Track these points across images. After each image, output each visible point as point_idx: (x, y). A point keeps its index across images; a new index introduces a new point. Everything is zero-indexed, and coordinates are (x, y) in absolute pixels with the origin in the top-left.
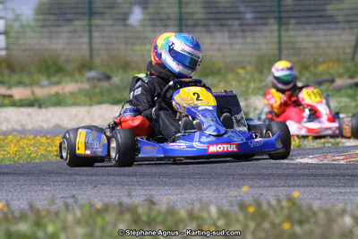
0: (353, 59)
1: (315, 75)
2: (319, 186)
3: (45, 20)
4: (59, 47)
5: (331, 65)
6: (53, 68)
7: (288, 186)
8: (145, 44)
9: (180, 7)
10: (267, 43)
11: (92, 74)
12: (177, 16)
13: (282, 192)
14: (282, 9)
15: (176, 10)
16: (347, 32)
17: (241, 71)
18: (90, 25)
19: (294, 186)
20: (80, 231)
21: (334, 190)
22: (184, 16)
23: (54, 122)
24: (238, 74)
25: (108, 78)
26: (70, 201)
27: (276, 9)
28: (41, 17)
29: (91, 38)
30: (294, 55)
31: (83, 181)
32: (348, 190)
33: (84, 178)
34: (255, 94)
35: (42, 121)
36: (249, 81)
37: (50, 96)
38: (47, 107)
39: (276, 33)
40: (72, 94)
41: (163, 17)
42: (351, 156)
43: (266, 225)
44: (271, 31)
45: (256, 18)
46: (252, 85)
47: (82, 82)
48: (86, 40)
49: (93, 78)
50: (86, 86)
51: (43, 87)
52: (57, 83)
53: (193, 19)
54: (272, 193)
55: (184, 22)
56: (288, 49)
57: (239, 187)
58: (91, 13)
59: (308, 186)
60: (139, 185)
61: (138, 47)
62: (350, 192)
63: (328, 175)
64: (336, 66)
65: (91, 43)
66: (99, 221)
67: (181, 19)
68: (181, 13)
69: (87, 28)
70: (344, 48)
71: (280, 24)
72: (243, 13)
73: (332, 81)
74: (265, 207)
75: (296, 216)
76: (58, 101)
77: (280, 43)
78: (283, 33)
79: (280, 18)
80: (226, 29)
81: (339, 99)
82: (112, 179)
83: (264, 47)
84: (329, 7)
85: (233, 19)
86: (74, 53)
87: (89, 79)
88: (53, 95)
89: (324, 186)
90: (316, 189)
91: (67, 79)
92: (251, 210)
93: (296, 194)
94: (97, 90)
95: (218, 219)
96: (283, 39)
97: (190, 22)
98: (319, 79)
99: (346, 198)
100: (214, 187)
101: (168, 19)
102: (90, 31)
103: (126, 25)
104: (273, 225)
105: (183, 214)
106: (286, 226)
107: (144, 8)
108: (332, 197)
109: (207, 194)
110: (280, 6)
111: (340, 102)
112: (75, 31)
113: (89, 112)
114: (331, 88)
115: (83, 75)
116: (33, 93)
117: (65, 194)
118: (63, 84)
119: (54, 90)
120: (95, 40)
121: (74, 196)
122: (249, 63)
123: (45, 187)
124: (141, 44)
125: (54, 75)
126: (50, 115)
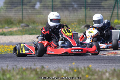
2: (98, 63)
3: (7, 6)
4: (12, 15)
6: (9, 22)
7: (88, 63)
8: (41, 15)
9: (53, 3)
10: (82, 15)
11: (23, 24)
12: (52, 6)
13: (86, 65)
14: (87, 4)
15: (52, 3)
16: (109, 12)
17: (72, 24)
18: (22, 8)
19: (90, 63)
20: (18, 77)
21: (103, 64)
23: (9, 40)
24: (72, 25)
25: (28, 26)
26: (15, 67)
27: (85, 4)
28: (6, 5)
29: (22, 12)
31: (19, 60)
32: (108, 65)
33: (19, 59)
35: (6, 40)
36: (75, 28)
37: (8, 32)
38: (7, 35)
40: (16, 31)
41: (47, 6)
42: (109, 53)
43: (80, 76)
44: (83, 11)
45: (78, 7)
46: (76, 29)
47: (19, 27)
48: (21, 13)
49: (23, 26)
50: (21, 28)
51: (6, 29)
52: (11, 28)
53: (56, 7)
54: (83, 65)
55: (54, 8)
56: (89, 17)
57: (72, 63)
58: (23, 4)
59: (94, 63)
60: (38, 62)
61: (38, 16)
62: (109, 65)
63: (101, 60)
65: (22, 14)
66: (24, 74)
68: (53, 5)
69: (21, 9)
70: (107, 17)
71: (86, 9)
72: (74, 5)
74: (80, 70)
75: (91, 73)
76: (11, 34)
77: (86, 15)
78: (87, 12)
79: (86, 7)
80: (68, 10)
82: (29, 59)
83: (81, 16)
84: (102, 3)
85: (70, 7)
86: (17, 18)
87: (22, 26)
89: (100, 63)
90: (97, 64)
91: (14, 26)
92: (75, 71)
93: (90, 66)
94: (24, 30)
95: (64, 73)
96: (87, 14)
97: (56, 8)
99: (107, 67)
100: (63, 63)
101: (49, 7)
102: (22, 10)
103: (34, 9)
104: (83, 76)
105: (52, 72)
106: (87, 76)
107: (40, 3)
108: (103, 67)
109: (61, 65)
110: (86, 3)
112: (17, 10)
113: (21, 37)
115: (20, 25)
116: (3, 31)
117: (13, 64)
118: (13, 28)
119: (10, 30)
120: (24, 13)
121: (16, 65)
122: (75, 21)
123: (6, 62)
124: (39, 15)
125: (10, 25)
126: (8, 38)
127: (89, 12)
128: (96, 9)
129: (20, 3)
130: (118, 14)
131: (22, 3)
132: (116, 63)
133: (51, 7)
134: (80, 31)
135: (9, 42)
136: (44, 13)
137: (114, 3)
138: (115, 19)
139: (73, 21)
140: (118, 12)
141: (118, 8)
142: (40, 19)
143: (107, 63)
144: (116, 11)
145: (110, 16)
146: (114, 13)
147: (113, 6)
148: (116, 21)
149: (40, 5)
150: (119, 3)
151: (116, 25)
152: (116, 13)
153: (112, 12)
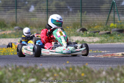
0: (106, 25)
1: (93, 30)
2: (94, 64)
5: (99, 26)
9: (47, 5)
11: (16, 27)
12: (46, 8)
14: (82, 7)
22: (49, 8)
23: (3, 43)
24: (67, 28)
25: (22, 29)
27: (80, 7)
29: (16, 15)
30: (86, 23)
34: (72, 36)
36: (71, 31)
37: (1, 35)
39: (80, 15)
40: (9, 34)
41: (41, 8)
42: (105, 55)
45: (73, 10)
46: (72, 33)
47: (13, 30)
49: (17, 29)
50: (14, 32)
52: (4, 31)
53: (51, 10)
55: (49, 11)
56: (84, 21)
58: (17, 7)
59: (90, 64)
61: (32, 19)
63: (98, 61)
64: (101, 27)
65: (16, 17)
67: (48, 10)
69: (15, 12)
70: (103, 21)
71: (82, 12)
73: (99, 32)
76: (4, 36)
77: (81, 19)
78: (82, 15)
79: (82, 10)
80: (63, 13)
81: (101, 38)
83: (76, 20)
87: (15, 29)
88: (3, 34)
90: (94, 65)
91: (8, 29)
92: (71, 69)
94: (18, 33)
96: (82, 17)
98: (94, 31)
101: (43, 9)
102: (16, 13)
103: (28, 11)
105: (46, 70)
107: (35, 5)
109: (55, 65)
110: (82, 6)
111: (101, 39)
113: (15, 40)
114: (98, 34)
115: (13, 28)
118: (6, 31)
120: (18, 16)
122: (71, 25)
124: (33, 18)
125: (3, 28)
126: (2, 41)
127: (84, 15)
128: (92, 12)
129: (14, 5)
130: (114, 18)
131: (17, 5)
132: (113, 64)
133: (46, 10)
134: (75, 35)
135: (3, 45)
136: (38, 16)
137: (111, 6)
138: (111, 23)
139: (68, 25)
140: (114, 16)
141: (114, 12)
142: (33, 22)
143: (103, 64)
144: (112, 15)
145: (106, 19)
146: (110, 17)
147: (109, 10)
148: (112, 25)
149: (35, 7)
150: (115, 6)
151: (112, 28)
152: (113, 17)
153: (108, 15)
